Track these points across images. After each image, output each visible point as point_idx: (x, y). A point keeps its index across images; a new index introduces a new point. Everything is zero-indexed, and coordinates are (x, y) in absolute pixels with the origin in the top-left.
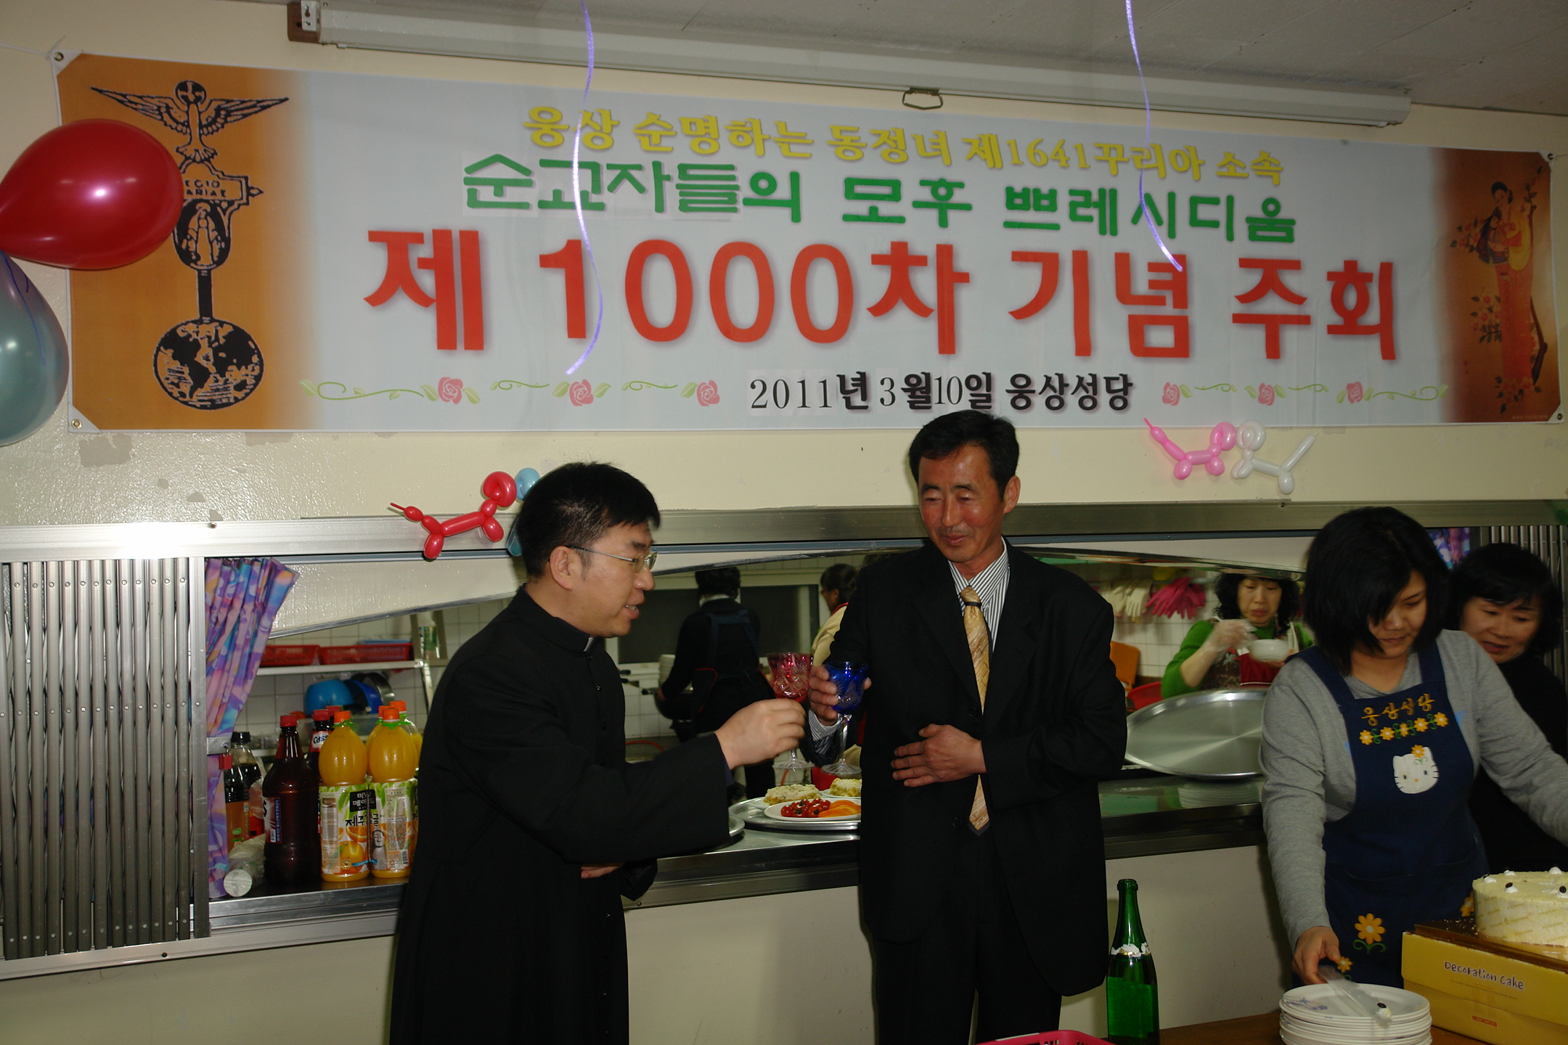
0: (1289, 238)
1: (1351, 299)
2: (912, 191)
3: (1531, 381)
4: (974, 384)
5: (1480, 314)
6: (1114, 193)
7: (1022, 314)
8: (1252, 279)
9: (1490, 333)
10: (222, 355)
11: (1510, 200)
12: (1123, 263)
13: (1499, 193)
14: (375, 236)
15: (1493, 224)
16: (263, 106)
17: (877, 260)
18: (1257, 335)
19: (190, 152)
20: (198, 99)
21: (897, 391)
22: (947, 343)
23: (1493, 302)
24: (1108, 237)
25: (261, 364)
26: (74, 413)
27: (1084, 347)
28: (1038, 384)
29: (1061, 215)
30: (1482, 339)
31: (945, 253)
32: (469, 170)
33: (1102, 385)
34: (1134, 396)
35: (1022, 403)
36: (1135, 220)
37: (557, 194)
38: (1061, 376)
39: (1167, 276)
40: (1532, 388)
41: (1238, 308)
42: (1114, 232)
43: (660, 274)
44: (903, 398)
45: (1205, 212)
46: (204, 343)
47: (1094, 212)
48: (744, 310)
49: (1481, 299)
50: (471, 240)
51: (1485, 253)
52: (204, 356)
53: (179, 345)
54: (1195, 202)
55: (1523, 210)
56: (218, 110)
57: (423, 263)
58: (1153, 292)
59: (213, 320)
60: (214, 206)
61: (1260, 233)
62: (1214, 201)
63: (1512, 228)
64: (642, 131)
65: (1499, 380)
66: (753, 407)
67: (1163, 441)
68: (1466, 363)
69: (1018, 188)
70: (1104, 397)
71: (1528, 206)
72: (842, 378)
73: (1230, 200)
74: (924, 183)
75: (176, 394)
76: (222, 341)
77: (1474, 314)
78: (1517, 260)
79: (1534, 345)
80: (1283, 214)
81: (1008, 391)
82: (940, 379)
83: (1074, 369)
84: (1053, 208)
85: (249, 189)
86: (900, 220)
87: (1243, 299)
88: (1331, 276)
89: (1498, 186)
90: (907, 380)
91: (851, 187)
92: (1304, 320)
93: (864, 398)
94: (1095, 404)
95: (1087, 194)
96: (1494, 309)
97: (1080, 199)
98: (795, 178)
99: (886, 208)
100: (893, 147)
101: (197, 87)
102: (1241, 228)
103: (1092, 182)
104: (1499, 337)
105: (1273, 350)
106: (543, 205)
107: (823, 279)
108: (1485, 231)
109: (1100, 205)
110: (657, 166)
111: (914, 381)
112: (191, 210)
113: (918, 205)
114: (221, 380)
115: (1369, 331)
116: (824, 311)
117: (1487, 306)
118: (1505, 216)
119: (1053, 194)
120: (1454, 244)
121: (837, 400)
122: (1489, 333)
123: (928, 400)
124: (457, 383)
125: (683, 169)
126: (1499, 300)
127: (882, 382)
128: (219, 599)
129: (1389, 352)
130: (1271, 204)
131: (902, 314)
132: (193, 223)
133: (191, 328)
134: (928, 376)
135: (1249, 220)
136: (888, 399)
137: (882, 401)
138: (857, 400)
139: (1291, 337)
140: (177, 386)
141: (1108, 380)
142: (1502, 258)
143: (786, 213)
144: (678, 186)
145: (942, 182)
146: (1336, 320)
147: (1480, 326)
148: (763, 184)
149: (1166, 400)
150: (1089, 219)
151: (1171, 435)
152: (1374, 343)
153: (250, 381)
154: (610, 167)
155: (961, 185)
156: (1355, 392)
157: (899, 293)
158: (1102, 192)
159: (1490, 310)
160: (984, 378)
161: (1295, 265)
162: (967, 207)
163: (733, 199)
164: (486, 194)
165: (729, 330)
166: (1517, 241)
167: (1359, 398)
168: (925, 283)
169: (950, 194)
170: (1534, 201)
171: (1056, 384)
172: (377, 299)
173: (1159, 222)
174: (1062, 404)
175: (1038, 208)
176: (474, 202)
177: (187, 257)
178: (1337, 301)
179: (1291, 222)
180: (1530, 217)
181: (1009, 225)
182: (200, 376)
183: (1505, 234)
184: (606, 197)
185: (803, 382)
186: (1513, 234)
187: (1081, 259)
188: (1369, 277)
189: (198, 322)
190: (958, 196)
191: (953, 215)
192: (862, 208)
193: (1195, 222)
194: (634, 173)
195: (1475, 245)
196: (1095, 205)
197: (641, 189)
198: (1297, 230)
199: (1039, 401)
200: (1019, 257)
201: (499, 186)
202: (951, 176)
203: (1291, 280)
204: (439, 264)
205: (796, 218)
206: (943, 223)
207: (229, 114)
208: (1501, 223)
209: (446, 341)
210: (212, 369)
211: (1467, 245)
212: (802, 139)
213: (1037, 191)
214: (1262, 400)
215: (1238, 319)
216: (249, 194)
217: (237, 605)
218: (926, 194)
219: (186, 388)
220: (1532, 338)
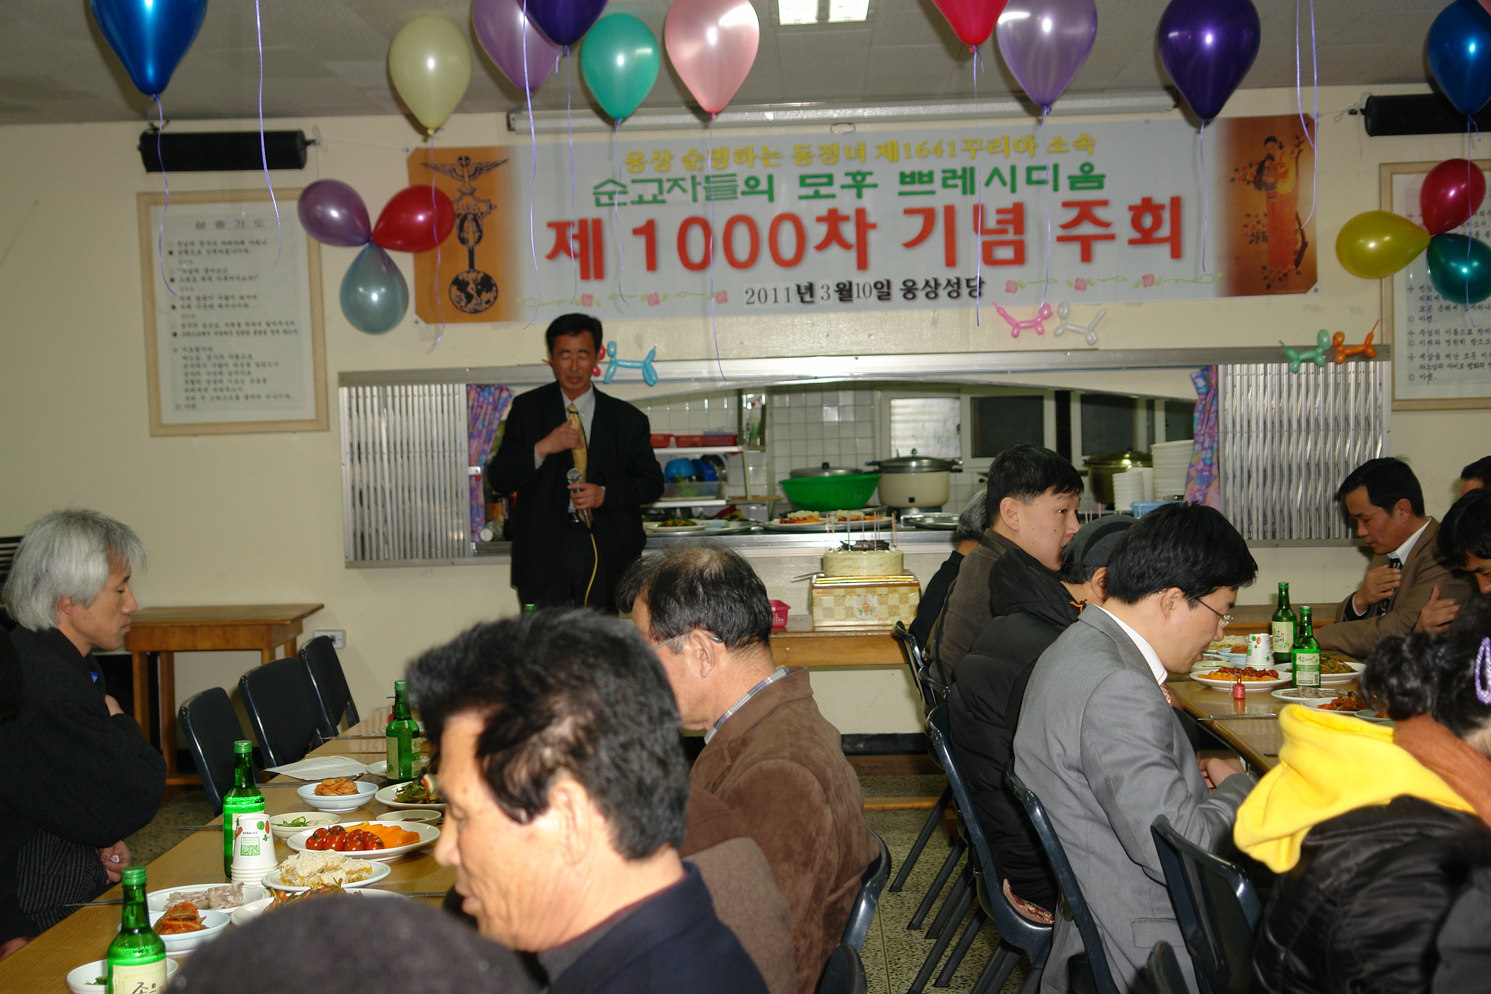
0: (1101, 186)
1: (1148, 221)
2: (840, 179)
3: (1294, 267)
4: (879, 286)
5: (1250, 225)
6: (972, 170)
7: (910, 245)
8: (1073, 213)
9: (1258, 238)
10: (479, 287)
11: (1281, 147)
12: (978, 211)
13: (1270, 144)
14: (550, 225)
15: (1267, 164)
16: (496, 165)
17: (819, 219)
18: (1076, 248)
19: (464, 190)
20: (467, 165)
21: (831, 292)
22: (862, 264)
23: (1261, 217)
24: (968, 196)
25: (497, 291)
26: (416, 317)
27: (951, 261)
28: (921, 284)
29: (937, 185)
30: (1251, 242)
31: (861, 213)
32: (596, 188)
33: (964, 283)
34: (985, 289)
35: (910, 296)
36: (988, 184)
37: (641, 197)
38: (936, 280)
39: (1009, 216)
40: (1295, 272)
41: (1061, 232)
42: (973, 192)
43: (696, 234)
44: (835, 296)
45: (1036, 175)
46: (471, 282)
47: (959, 182)
48: (742, 252)
49: (1253, 215)
50: (598, 223)
51: (1259, 184)
52: (471, 289)
53: (460, 284)
54: (1029, 170)
55: (1293, 153)
56: (476, 170)
57: (574, 237)
58: (1000, 227)
59: (474, 271)
60: (475, 215)
61: (1079, 185)
62: (1044, 168)
63: (1282, 165)
64: (686, 160)
65: (1265, 268)
66: (747, 303)
67: (1005, 316)
68: (1238, 258)
69: (908, 172)
70: (965, 291)
71: (1296, 151)
72: (799, 287)
73: (1056, 167)
74: (847, 174)
75: (459, 306)
76: (479, 280)
77: (1246, 226)
78: (1284, 188)
79: (1297, 243)
80: (1096, 172)
81: (901, 290)
82: (858, 285)
83: (945, 274)
84: (931, 181)
85: (490, 205)
86: (833, 196)
87: (1064, 227)
88: (1131, 208)
89: (1272, 139)
90: (838, 286)
91: (803, 181)
92: (1111, 237)
93: (811, 296)
94: (959, 295)
95: (954, 172)
96: (1262, 222)
97: (949, 175)
98: (770, 178)
99: (824, 190)
100: (830, 154)
101: (467, 159)
102: (1064, 183)
103: (957, 165)
104: (1266, 239)
105: (1086, 256)
106: (633, 203)
107: (787, 233)
108: (1261, 168)
109: (963, 177)
110: (693, 178)
111: (841, 286)
112: (464, 219)
113: (843, 187)
114: (479, 299)
115: (1162, 241)
116: (788, 250)
117: (1256, 220)
118: (1277, 158)
119: (931, 174)
120: (1233, 180)
121: (795, 298)
122: (1256, 238)
123: (851, 296)
124: (590, 297)
125: (707, 179)
126: (1266, 215)
127: (822, 287)
128: (476, 404)
129: (1176, 253)
130: (1087, 168)
131: (835, 250)
132: (466, 224)
133: (465, 275)
134: (850, 284)
135: (1070, 178)
136: (826, 297)
137: (822, 298)
138: (807, 298)
139: (1099, 248)
140: (459, 303)
141: (968, 281)
142: (1273, 186)
143: (765, 197)
144: (705, 188)
145: (859, 173)
146: (1135, 235)
147: (1250, 233)
148: (752, 183)
149: (1008, 290)
150: (956, 186)
151: (1010, 311)
152: (1166, 249)
153: (492, 299)
154: (668, 180)
155: (871, 173)
156: (1148, 280)
157: (834, 237)
158: (964, 170)
159: (1259, 222)
160: (885, 283)
161: (1104, 203)
162: (875, 186)
163: (735, 192)
164: (605, 199)
165: (733, 262)
166: (1284, 175)
167: (1152, 283)
168: (849, 231)
169: (864, 179)
170: (1302, 147)
171: (932, 283)
172: (552, 256)
173: (1004, 183)
174: (936, 296)
175: (921, 182)
176: (598, 204)
177: (463, 241)
178: (1136, 223)
179: (1103, 176)
180: (1297, 158)
181: (902, 194)
182: (469, 298)
183: (1276, 170)
184: (666, 196)
185: (775, 290)
186: (1283, 170)
187: (950, 211)
188: (1162, 207)
189: (468, 272)
190: (869, 180)
191: (866, 192)
192: (810, 191)
193: (1029, 181)
194: (682, 183)
195: (1252, 179)
196: (960, 178)
197: (684, 191)
198: (1106, 182)
199: (921, 295)
200: (909, 212)
201: (611, 195)
202: (864, 169)
203: (1100, 213)
204: (581, 237)
205: (771, 199)
206: (859, 196)
207: (481, 170)
208: (1274, 163)
209: (585, 275)
210: (475, 294)
211: (1245, 180)
212: (776, 155)
213: (920, 174)
214: (1077, 288)
215: (1061, 239)
216: (491, 208)
217: (485, 406)
218: (849, 181)
219: (463, 304)
220: (1297, 239)
